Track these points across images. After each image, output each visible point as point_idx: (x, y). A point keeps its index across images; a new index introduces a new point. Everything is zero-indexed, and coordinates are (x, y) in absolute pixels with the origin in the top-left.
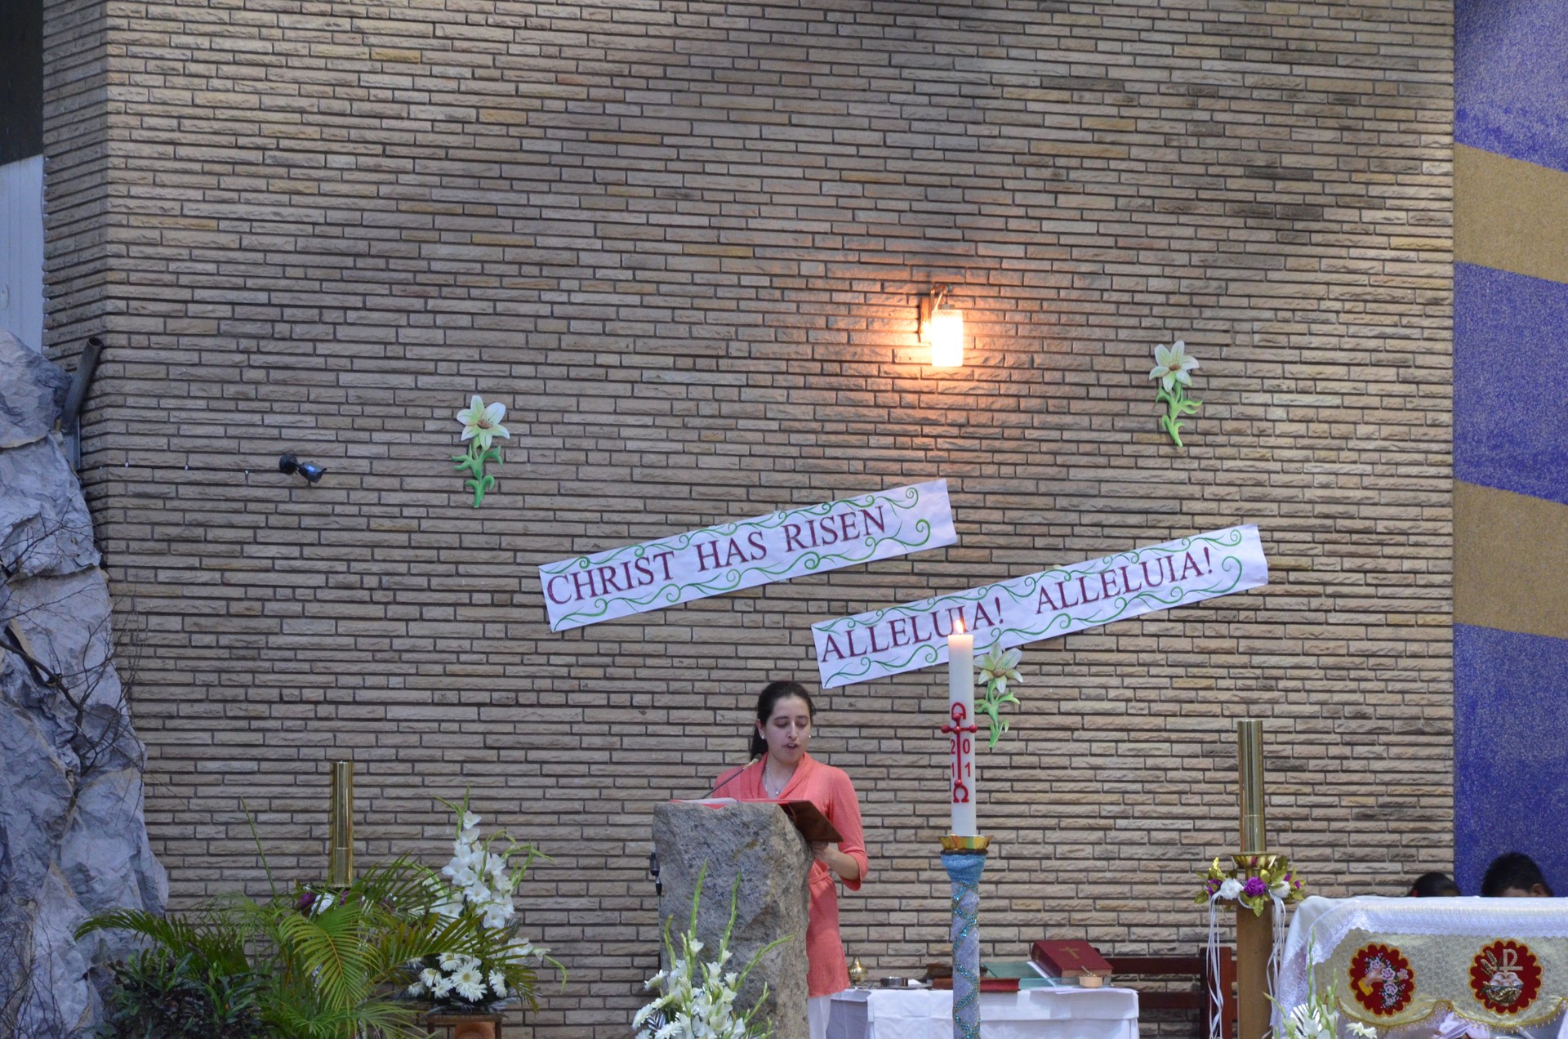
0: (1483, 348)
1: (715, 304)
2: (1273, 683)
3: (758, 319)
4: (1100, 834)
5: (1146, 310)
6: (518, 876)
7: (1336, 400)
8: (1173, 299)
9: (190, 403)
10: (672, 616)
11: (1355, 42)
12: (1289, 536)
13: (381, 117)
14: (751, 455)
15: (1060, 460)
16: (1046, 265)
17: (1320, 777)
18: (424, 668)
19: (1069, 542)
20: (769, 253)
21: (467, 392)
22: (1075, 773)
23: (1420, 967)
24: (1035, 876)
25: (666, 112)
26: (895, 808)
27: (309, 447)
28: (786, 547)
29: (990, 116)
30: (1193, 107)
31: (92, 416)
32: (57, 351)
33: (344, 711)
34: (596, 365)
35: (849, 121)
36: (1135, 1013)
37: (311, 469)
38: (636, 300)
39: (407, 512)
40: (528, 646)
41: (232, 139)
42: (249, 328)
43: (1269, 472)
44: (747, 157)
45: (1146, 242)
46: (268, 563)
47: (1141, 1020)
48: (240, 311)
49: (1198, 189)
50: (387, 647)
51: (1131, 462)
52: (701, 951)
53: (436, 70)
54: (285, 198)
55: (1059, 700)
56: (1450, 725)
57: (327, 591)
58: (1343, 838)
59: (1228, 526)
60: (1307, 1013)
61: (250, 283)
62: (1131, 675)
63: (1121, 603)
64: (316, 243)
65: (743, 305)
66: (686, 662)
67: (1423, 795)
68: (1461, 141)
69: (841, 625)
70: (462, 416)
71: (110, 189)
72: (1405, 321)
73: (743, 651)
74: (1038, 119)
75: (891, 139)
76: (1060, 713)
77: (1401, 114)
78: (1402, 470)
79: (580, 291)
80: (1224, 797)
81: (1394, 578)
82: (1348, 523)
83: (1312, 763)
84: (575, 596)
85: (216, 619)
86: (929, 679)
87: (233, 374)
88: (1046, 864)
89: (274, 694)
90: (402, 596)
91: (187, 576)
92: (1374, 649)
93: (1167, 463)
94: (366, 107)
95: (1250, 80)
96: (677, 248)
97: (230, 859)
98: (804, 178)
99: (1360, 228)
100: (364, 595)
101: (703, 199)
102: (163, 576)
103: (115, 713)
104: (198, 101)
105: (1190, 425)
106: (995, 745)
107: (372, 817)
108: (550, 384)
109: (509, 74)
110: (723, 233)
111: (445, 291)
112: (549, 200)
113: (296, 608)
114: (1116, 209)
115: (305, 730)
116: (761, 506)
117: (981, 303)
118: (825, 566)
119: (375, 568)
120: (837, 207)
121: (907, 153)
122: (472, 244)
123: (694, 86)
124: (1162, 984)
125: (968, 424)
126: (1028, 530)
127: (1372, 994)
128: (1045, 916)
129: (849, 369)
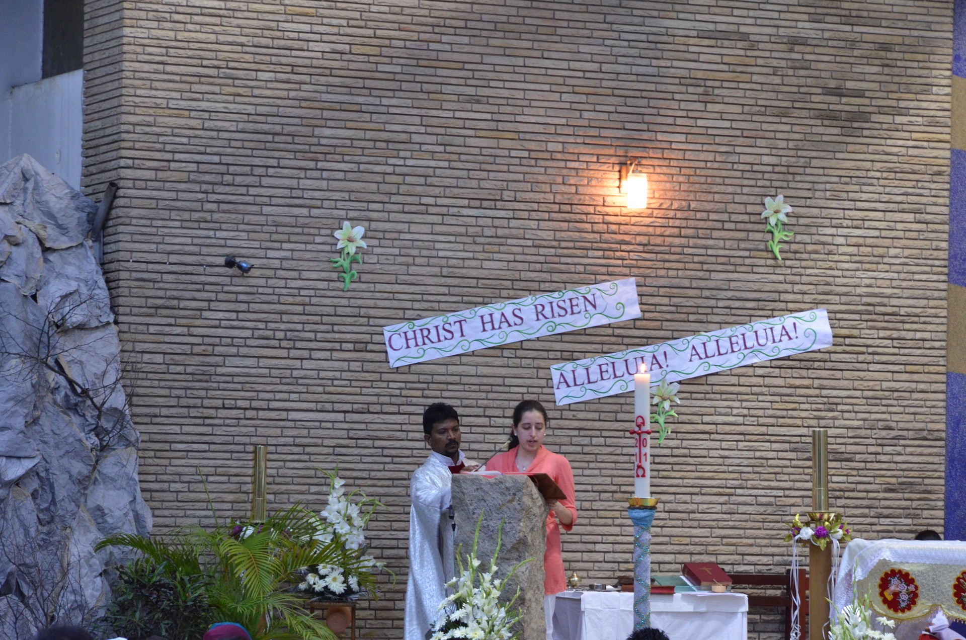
1: (494, 167)
2: (834, 407)
3: (521, 177)
4: (726, 498)
5: (760, 176)
6: (368, 517)
7: (876, 233)
8: (777, 169)
9: (171, 224)
10: (465, 360)
11: (893, 12)
12: (846, 316)
13: (291, 49)
14: (515, 261)
15: (705, 267)
16: (699, 147)
17: (862, 465)
18: (311, 389)
19: (710, 318)
20: (528, 136)
21: (341, 219)
22: (711, 460)
23: (922, 583)
24: (685, 523)
25: (467, 49)
26: (599, 480)
27: (243, 251)
28: (535, 318)
29: (666, 54)
30: (791, 51)
31: (110, 230)
32: (90, 190)
33: (262, 414)
34: (421, 204)
35: (578, 56)
36: (746, 608)
37: (244, 265)
38: (446, 164)
39: (303, 292)
40: (376, 376)
41: (199, 61)
42: (208, 178)
43: (834, 277)
44: (516, 77)
45: (761, 134)
46: (216, 323)
47: (749, 613)
48: (203, 167)
49: (793, 101)
50: (289, 375)
51: (749, 269)
52: (479, 566)
53: (326, 21)
54: (231, 98)
55: (702, 415)
56: (943, 435)
57: (253, 340)
58: (876, 503)
59: (808, 310)
60: (852, 611)
61: (209, 150)
62: (746, 401)
63: (741, 356)
64: (250, 126)
65: (512, 168)
66: (473, 387)
67: (926, 478)
68: (957, 74)
69: (569, 366)
70: (338, 234)
71: (124, 91)
72: (920, 185)
73: (508, 381)
74: (695, 57)
75: (605, 67)
76: (703, 423)
77: (919, 57)
78: (917, 277)
79: (412, 158)
80: (803, 476)
81: (910, 343)
82: (882, 309)
83: (858, 456)
84: (405, 346)
85: (184, 357)
86: (622, 400)
87: (197, 206)
88: (692, 516)
89: (219, 403)
90: (299, 344)
91: (167, 329)
92: (897, 387)
93: (771, 270)
94: (282, 43)
95: (827, 35)
96: (471, 133)
97: (191, 504)
98: (551, 91)
99: (893, 127)
100: (275, 343)
101: (488, 103)
102: (152, 329)
103: (122, 413)
104: (179, 38)
105: (786, 247)
106: (662, 442)
107: (278, 480)
108: (392, 215)
109: (370, 24)
110: (500, 124)
111: (329, 157)
112: (394, 102)
113: (234, 350)
114: (743, 113)
115: (238, 425)
116: (521, 293)
117: (658, 170)
118: (560, 330)
119: (283, 326)
120: (571, 109)
121: (614, 76)
122: (346, 128)
123: (484, 33)
124: (763, 591)
125: (649, 244)
126: (685, 310)
127: (892, 600)
128: (691, 548)
129: (576, 209)
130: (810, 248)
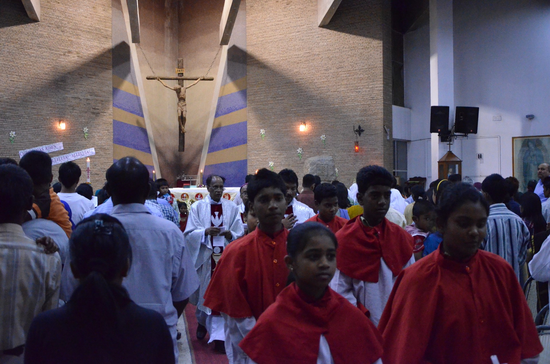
0: (116, 129)
1: (38, 121)
2: (96, 165)
3: (42, 123)
5: (83, 123)
7: (102, 134)
8: (85, 122)
11: (103, 95)
12: (97, 149)
14: (42, 139)
15: (74, 140)
16: (72, 118)
20: (43, 115)
21: (10, 131)
25: (32, 99)
28: (46, 149)
29: (66, 101)
30: (87, 101)
34: (25, 128)
35: (51, 101)
39: (4, 145)
43: (95, 142)
44: (41, 104)
45: (82, 116)
49: (88, 110)
51: (81, 140)
53: (7, 92)
59: (91, 148)
62: (82, 164)
63: (80, 156)
65: (41, 121)
68: (113, 106)
70: (10, 133)
72: (108, 126)
74: (71, 101)
75: (56, 103)
77: (107, 103)
78: (108, 142)
79: (23, 119)
81: (108, 154)
82: (103, 148)
83: (100, 174)
93: (85, 141)
95: (93, 98)
96: (33, 114)
98: (47, 107)
99: (104, 115)
101: (36, 109)
105: (87, 136)
108: (20, 130)
109: (15, 93)
110: (38, 113)
111: (8, 119)
112: (19, 108)
114: (79, 112)
116: (43, 145)
117: (66, 122)
118: (50, 152)
120: (50, 110)
121: (58, 105)
122: (11, 113)
123: (35, 96)
125: (65, 136)
126: (71, 148)
129: (52, 129)
130: (91, 137)
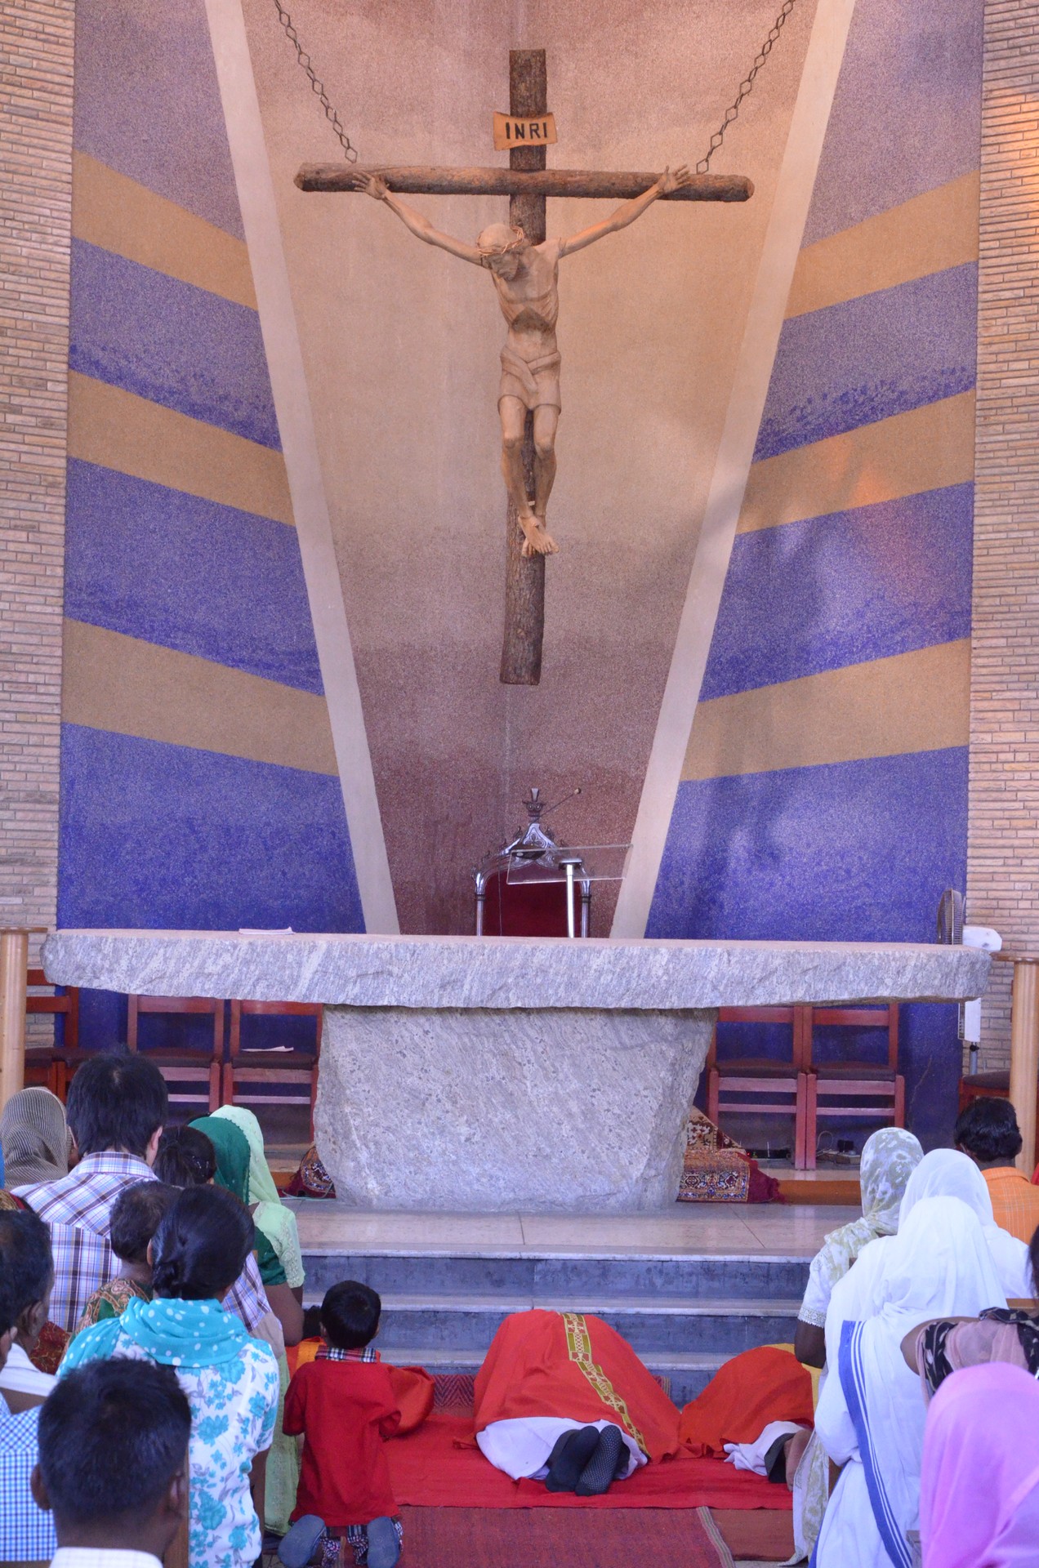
0: (84, 521)
56: (57, 797)
67: (38, 848)
68: (73, 369)
72: (33, 498)
77: (34, 345)
78: (29, 608)
81: (23, 688)
92: (9, 739)
